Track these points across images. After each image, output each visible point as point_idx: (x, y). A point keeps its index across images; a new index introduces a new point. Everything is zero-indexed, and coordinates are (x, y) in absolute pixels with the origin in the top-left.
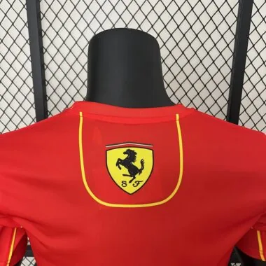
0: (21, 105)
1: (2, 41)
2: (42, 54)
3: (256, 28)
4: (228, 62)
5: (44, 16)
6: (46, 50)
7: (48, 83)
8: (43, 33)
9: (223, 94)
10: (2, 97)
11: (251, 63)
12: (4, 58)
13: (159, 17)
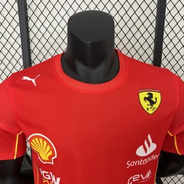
0: (14, 67)
1: (1, 24)
2: (28, 32)
3: (170, 12)
4: (152, 35)
5: (29, 7)
6: (31, 30)
7: (32, 51)
8: (29, 19)
9: (149, 57)
10: (2, 62)
11: (168, 35)
12: (3, 35)
13: (105, 6)
